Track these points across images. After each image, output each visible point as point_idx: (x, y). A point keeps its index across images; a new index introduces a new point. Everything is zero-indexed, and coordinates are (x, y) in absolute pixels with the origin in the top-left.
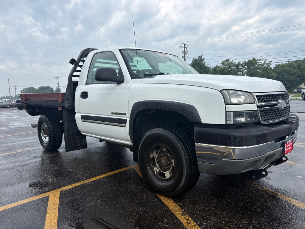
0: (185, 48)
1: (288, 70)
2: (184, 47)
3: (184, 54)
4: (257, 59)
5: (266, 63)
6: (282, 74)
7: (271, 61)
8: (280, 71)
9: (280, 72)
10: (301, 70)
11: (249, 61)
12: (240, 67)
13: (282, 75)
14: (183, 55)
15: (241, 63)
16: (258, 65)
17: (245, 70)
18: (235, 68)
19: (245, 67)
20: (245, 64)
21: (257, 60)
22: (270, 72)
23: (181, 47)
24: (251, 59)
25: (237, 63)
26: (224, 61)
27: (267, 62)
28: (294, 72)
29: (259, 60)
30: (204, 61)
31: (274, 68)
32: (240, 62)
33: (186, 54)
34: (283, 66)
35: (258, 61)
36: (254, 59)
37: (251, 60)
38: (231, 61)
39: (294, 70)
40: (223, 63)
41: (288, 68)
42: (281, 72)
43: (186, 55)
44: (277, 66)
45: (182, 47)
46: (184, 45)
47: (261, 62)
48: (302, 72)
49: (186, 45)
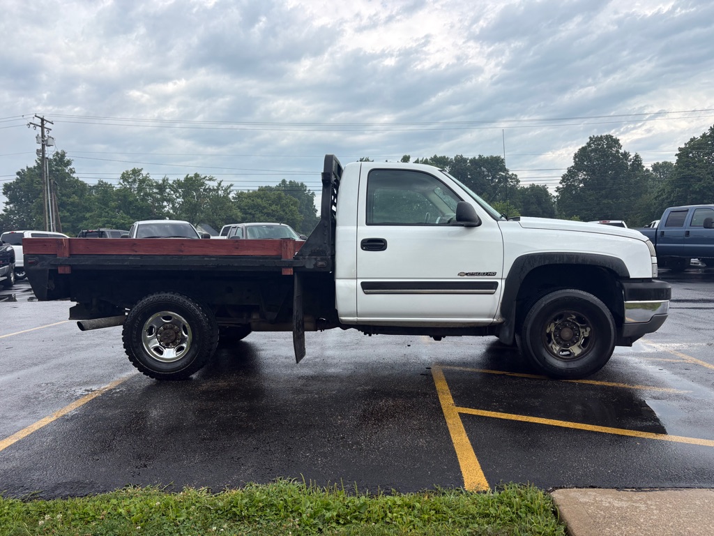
0: (45, 130)
1: (260, 205)
2: (42, 126)
3: (43, 145)
4: (203, 176)
5: (222, 187)
6: (250, 211)
7: (231, 185)
8: (246, 206)
9: (246, 208)
10: (282, 206)
11: (187, 179)
12: (168, 190)
13: (250, 214)
14: (40, 147)
15: (171, 182)
16: (205, 190)
17: (177, 197)
18: (155, 190)
19: (179, 192)
20: (179, 184)
21: (204, 178)
22: (232, 207)
23: (32, 126)
24: (192, 175)
25: (161, 182)
26: (127, 172)
27: (224, 184)
28: (272, 210)
29: (207, 178)
30: (71, 167)
31: (234, 198)
32: (167, 180)
33: (49, 146)
34: (251, 196)
35: (206, 182)
36: (197, 175)
37: (192, 178)
38: (144, 175)
39: (270, 205)
40: (125, 177)
41: (259, 200)
42: (249, 209)
43: (46, 148)
44: (240, 196)
45: (35, 125)
46: (40, 120)
47: (213, 184)
48: (284, 211)
49: (47, 121)
